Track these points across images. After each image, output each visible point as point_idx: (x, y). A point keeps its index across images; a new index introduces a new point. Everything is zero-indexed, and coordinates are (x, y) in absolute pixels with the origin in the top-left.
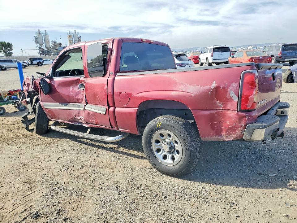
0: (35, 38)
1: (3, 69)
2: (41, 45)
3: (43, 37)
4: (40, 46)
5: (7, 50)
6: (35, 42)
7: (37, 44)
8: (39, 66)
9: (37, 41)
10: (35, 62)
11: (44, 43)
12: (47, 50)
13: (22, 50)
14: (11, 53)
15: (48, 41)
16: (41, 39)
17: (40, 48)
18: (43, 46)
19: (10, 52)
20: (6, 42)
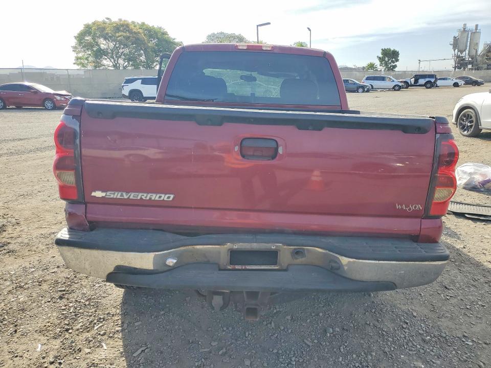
0: (454, 40)
1: (366, 89)
2: (462, 52)
3: (469, 36)
4: (459, 53)
5: (390, 61)
6: (452, 47)
7: (454, 50)
8: (427, 88)
9: (456, 44)
10: (422, 81)
11: (468, 48)
12: (470, 59)
13: (420, 60)
14: (395, 67)
15: (477, 44)
16: (465, 40)
17: (458, 57)
18: (464, 53)
19: (394, 64)
20: (392, 49)
